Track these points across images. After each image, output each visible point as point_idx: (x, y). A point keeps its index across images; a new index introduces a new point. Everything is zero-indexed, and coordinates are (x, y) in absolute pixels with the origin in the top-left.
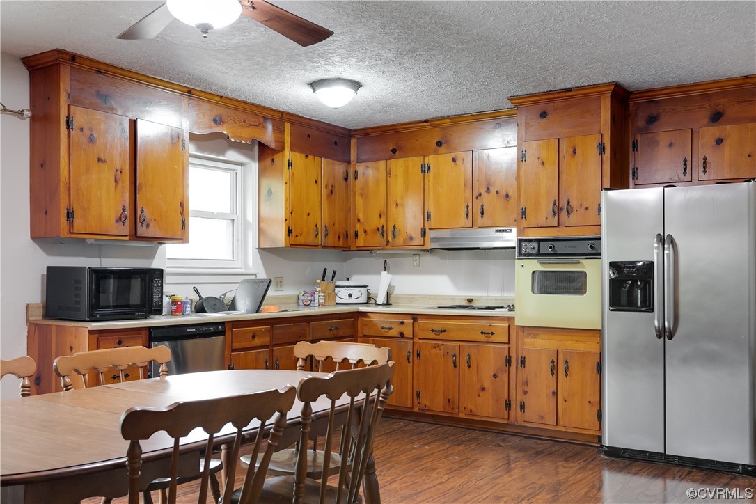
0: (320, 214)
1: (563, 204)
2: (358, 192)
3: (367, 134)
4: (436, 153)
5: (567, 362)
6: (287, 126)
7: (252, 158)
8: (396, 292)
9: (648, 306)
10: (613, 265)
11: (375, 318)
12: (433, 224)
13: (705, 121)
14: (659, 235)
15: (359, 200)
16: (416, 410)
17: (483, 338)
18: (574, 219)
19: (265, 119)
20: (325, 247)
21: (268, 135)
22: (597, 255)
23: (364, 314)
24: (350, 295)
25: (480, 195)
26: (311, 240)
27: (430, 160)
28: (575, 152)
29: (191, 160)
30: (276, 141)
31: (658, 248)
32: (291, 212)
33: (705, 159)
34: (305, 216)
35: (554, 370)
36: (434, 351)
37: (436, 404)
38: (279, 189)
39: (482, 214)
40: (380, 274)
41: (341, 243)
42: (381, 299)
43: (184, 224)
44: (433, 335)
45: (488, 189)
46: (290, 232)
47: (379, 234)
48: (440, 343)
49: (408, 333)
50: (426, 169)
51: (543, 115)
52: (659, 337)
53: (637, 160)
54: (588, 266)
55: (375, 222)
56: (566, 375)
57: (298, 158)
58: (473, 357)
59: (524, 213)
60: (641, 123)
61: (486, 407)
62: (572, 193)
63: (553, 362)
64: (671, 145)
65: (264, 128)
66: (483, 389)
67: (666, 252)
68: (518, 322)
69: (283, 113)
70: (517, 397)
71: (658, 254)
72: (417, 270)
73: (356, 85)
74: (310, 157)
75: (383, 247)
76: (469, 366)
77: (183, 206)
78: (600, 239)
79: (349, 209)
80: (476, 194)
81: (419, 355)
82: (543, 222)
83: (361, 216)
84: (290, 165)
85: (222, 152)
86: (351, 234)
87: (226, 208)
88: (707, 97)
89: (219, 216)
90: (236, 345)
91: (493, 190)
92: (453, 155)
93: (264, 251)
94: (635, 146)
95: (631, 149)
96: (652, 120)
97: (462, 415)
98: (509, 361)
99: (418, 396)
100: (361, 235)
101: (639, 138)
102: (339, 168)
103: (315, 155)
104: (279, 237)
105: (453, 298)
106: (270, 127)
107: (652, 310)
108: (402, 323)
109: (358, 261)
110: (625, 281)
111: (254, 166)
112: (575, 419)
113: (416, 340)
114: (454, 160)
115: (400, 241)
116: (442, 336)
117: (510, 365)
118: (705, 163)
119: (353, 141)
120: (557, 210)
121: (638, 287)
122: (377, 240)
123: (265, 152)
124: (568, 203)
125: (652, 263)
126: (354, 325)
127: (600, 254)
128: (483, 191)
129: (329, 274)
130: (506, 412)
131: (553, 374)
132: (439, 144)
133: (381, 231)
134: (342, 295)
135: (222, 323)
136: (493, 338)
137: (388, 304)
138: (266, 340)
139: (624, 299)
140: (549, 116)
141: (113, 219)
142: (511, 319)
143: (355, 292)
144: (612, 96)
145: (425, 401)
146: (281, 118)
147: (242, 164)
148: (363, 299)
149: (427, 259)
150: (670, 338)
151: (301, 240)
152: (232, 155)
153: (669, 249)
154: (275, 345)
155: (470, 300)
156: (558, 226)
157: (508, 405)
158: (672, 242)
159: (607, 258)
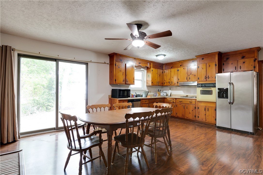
0: (158, 79)
1: (207, 76)
2: (165, 75)
3: (167, 64)
4: (180, 67)
5: (208, 108)
6: (152, 64)
7: (145, 70)
8: (172, 94)
9: (227, 97)
10: (219, 89)
11: (168, 99)
12: (180, 81)
13: (240, 58)
14: (229, 83)
15: (165, 77)
16: (176, 116)
17: (190, 103)
18: (210, 79)
19: (148, 62)
20: (158, 85)
21: (148, 65)
22: (215, 87)
23: (166, 98)
24: (163, 94)
25: (189, 75)
26: (156, 84)
27: (179, 69)
28: (210, 66)
29: (135, 70)
30: (150, 66)
31: (229, 85)
32: (152, 79)
33: (240, 66)
34: (155, 80)
35: (205, 110)
36: (180, 105)
37: (180, 115)
38: (150, 75)
39: (190, 79)
40: (169, 90)
41: (162, 85)
42: (169, 95)
43: (134, 82)
44: (179, 102)
45: (191, 74)
46: (152, 83)
47: (169, 83)
48: (181, 104)
49: (175, 102)
50: (178, 70)
51: (203, 59)
52: (230, 104)
53: (224, 67)
54: (213, 89)
55: (168, 81)
56: (208, 111)
57: (154, 69)
58: (188, 107)
59: (199, 78)
60: (225, 59)
61: (190, 117)
62: (209, 74)
63: (205, 108)
64: (232, 64)
65: (148, 64)
66: (190, 113)
67: (231, 86)
68: (197, 100)
69: (151, 61)
70: (197, 115)
71: (229, 86)
72: (176, 90)
73: (165, 55)
74: (156, 69)
75: (170, 85)
76: (187, 108)
77: (134, 78)
78: (216, 83)
79: (163, 78)
80: (188, 75)
81: (177, 106)
82: (203, 80)
83: (165, 80)
84: (152, 70)
85: (140, 69)
86: (163, 83)
87: (141, 79)
88: (241, 53)
89: (140, 80)
90: (143, 103)
91: (192, 74)
92: (184, 68)
93: (147, 86)
94: (224, 64)
96: (228, 59)
97: (185, 118)
98: (195, 108)
99: (177, 114)
100: (165, 83)
101: (224, 63)
102: (161, 71)
103: (157, 69)
104: (150, 84)
105: (184, 95)
106: (149, 64)
107: (228, 98)
108: (173, 100)
109: (165, 88)
110: (221, 92)
111: (146, 71)
112: (210, 120)
113: (176, 103)
114: (184, 69)
115: (173, 84)
116: (181, 102)
117: (196, 109)
118: (240, 67)
119: (164, 66)
120: (206, 78)
121: (225, 93)
122: (168, 84)
123: (148, 68)
124: (208, 76)
125: (228, 88)
126: (164, 100)
127: (216, 87)
128: (190, 74)
129: (159, 90)
130: (195, 118)
131: (205, 111)
132: (181, 66)
133: (169, 82)
134: (162, 94)
135: (140, 99)
136: (192, 103)
137: (170, 96)
138: (148, 102)
139: (221, 96)
140: (204, 59)
141: (122, 81)
142: (196, 99)
143: (164, 94)
144: (218, 55)
145: (178, 115)
146: (151, 62)
147: (144, 71)
148: (166, 95)
149: (178, 88)
150: (232, 104)
151: (154, 84)
152: (142, 69)
153: (232, 85)
154: (149, 103)
155: (187, 96)
156: (206, 81)
157: (195, 116)
158: (233, 84)
159: (217, 87)
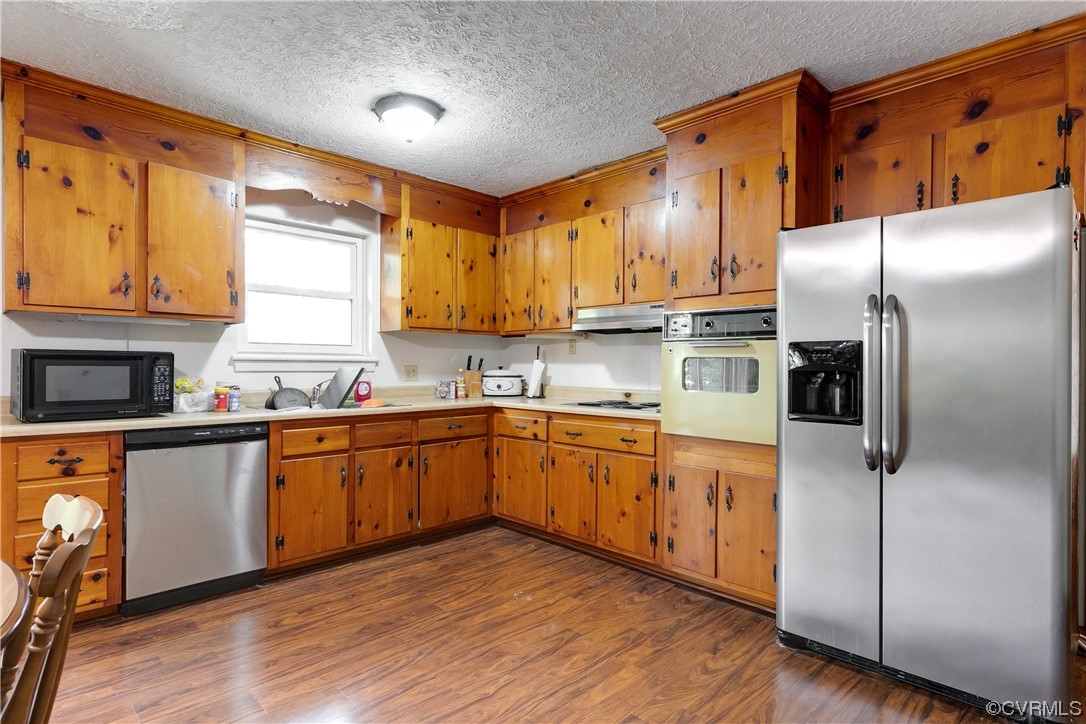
0: (453, 290)
1: (727, 262)
2: (507, 268)
3: (515, 201)
4: (584, 214)
5: (730, 490)
6: (405, 190)
7: (372, 228)
8: (553, 383)
9: (852, 413)
10: (796, 346)
11: (510, 415)
12: (580, 301)
13: (958, 118)
14: (873, 296)
15: (508, 279)
16: (550, 530)
17: (623, 446)
18: (742, 282)
19: (372, 178)
20: (461, 331)
21: (376, 198)
22: (772, 334)
23: (499, 410)
24: (499, 387)
25: (632, 262)
26: (441, 322)
27: (579, 223)
28: (743, 185)
29: (248, 222)
30: (387, 205)
31: (871, 319)
32: (410, 289)
33: (956, 178)
34: (432, 295)
35: (712, 498)
36: (568, 458)
37: (569, 523)
38: (395, 261)
39: (634, 286)
40: (532, 362)
41: (486, 327)
42: (533, 390)
43: (235, 299)
44: (567, 439)
45: (641, 254)
46: (409, 312)
47: (526, 316)
48: (576, 449)
49: (542, 435)
50: (573, 236)
51: (701, 139)
52: (873, 468)
53: (843, 193)
54: (759, 349)
55: (523, 302)
56: (730, 508)
57: (421, 228)
58: (612, 471)
59: (674, 279)
60: (849, 138)
61: (624, 537)
62: (738, 246)
63: (711, 487)
64: (896, 164)
65: (370, 189)
66: (624, 514)
67: (885, 325)
68: (665, 429)
69: (395, 172)
70: (666, 532)
71: (871, 329)
73: (438, 110)
74: (440, 227)
75: (531, 331)
76: (608, 483)
77: (232, 278)
78: (775, 310)
79: (497, 290)
80: (627, 262)
81: (553, 463)
82: (699, 289)
83: (509, 295)
84: (410, 233)
86: (499, 317)
88: (960, 79)
90: (287, 451)
91: (647, 255)
92: (602, 215)
93: (387, 335)
94: (839, 173)
95: (832, 180)
96: (866, 132)
97: (600, 544)
98: (655, 480)
99: (553, 513)
100: (509, 318)
101: (844, 160)
102: (482, 242)
103: (446, 224)
104: (397, 321)
105: (609, 392)
106: (378, 188)
107: (860, 422)
108: (536, 422)
109: (517, 347)
110: (815, 374)
111: (376, 239)
113: (551, 443)
114: (603, 221)
115: (546, 324)
116: (578, 440)
117: (656, 486)
118: (955, 185)
119: (503, 212)
120: (719, 271)
121: (837, 383)
122: (523, 323)
123: (387, 222)
124: (734, 260)
125: (860, 344)
126: (488, 422)
127: (775, 333)
128: (636, 256)
129: (475, 363)
130: (651, 548)
131: (711, 504)
132: (588, 204)
133: (528, 312)
134: (490, 386)
135: (266, 423)
136: (636, 448)
137: (542, 396)
138: (344, 443)
139: (812, 402)
140: (708, 139)
141: (105, 288)
142: (657, 423)
143: (506, 383)
144: (800, 95)
145: (560, 521)
146: (394, 179)
147: (364, 237)
148: (517, 390)
149: (584, 345)
150: (892, 470)
151: (426, 322)
153: (890, 320)
154: (357, 449)
155: (628, 395)
156: (720, 293)
157: (654, 539)
158: (896, 307)
159: (785, 336)
